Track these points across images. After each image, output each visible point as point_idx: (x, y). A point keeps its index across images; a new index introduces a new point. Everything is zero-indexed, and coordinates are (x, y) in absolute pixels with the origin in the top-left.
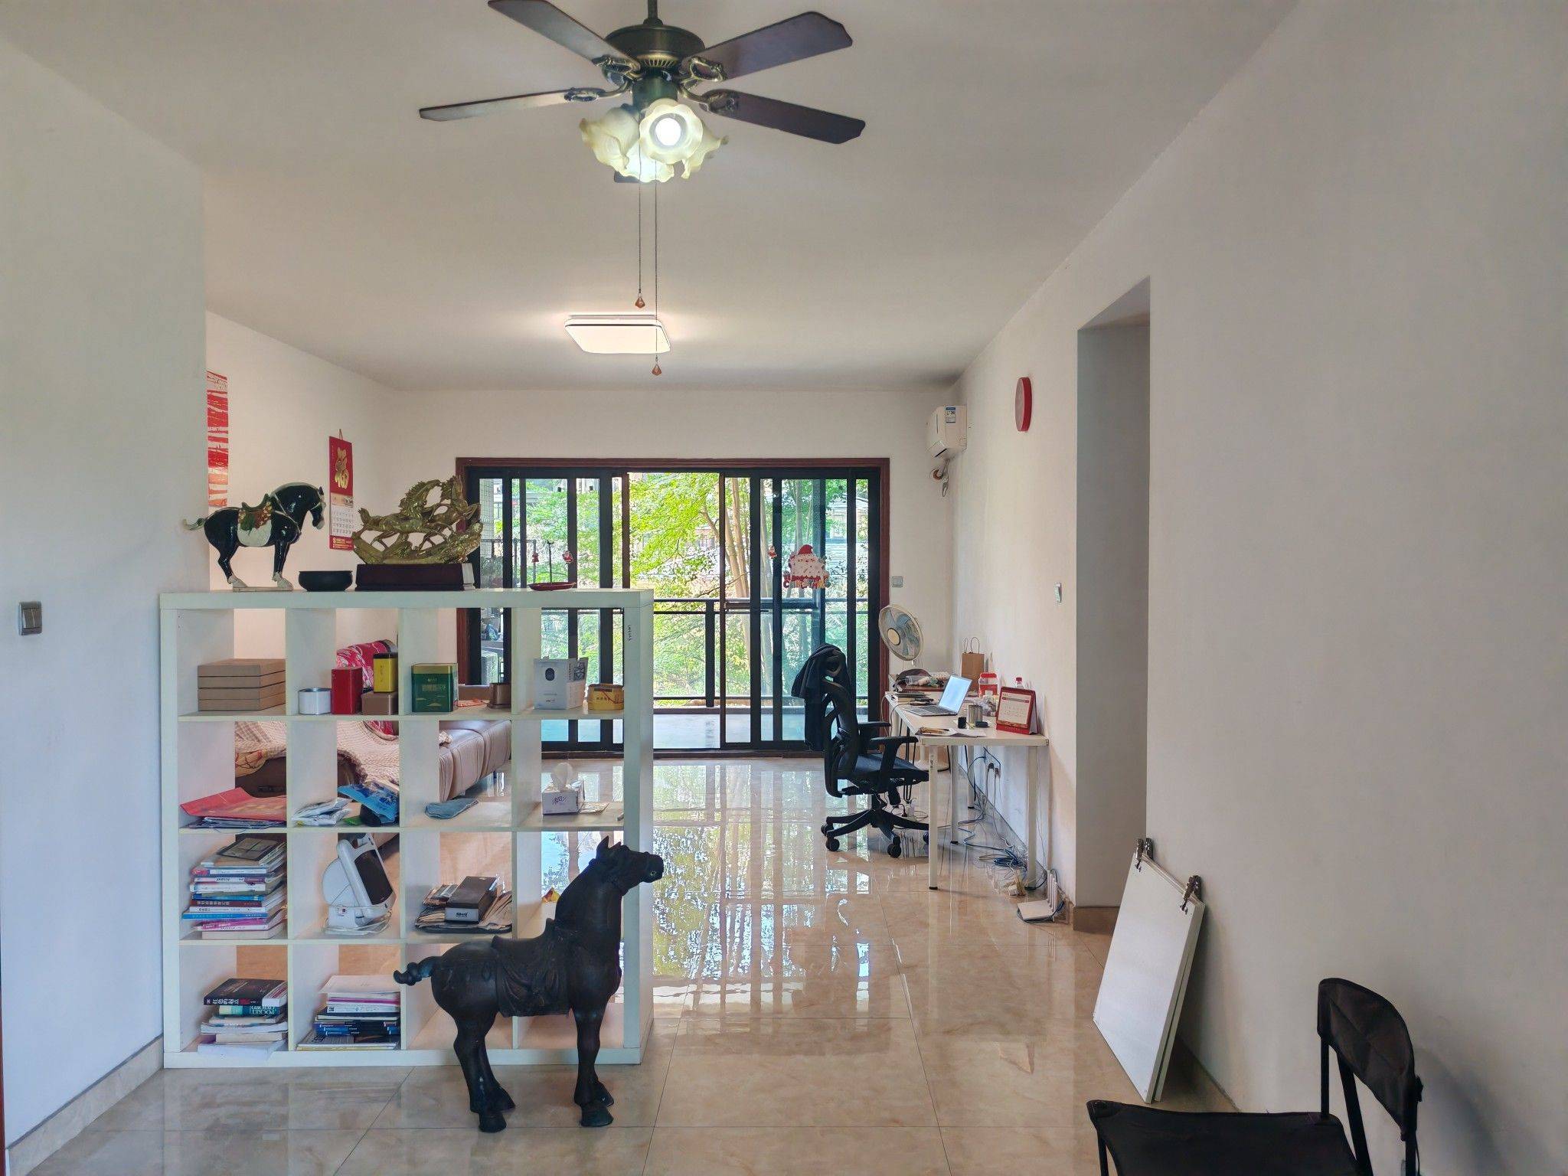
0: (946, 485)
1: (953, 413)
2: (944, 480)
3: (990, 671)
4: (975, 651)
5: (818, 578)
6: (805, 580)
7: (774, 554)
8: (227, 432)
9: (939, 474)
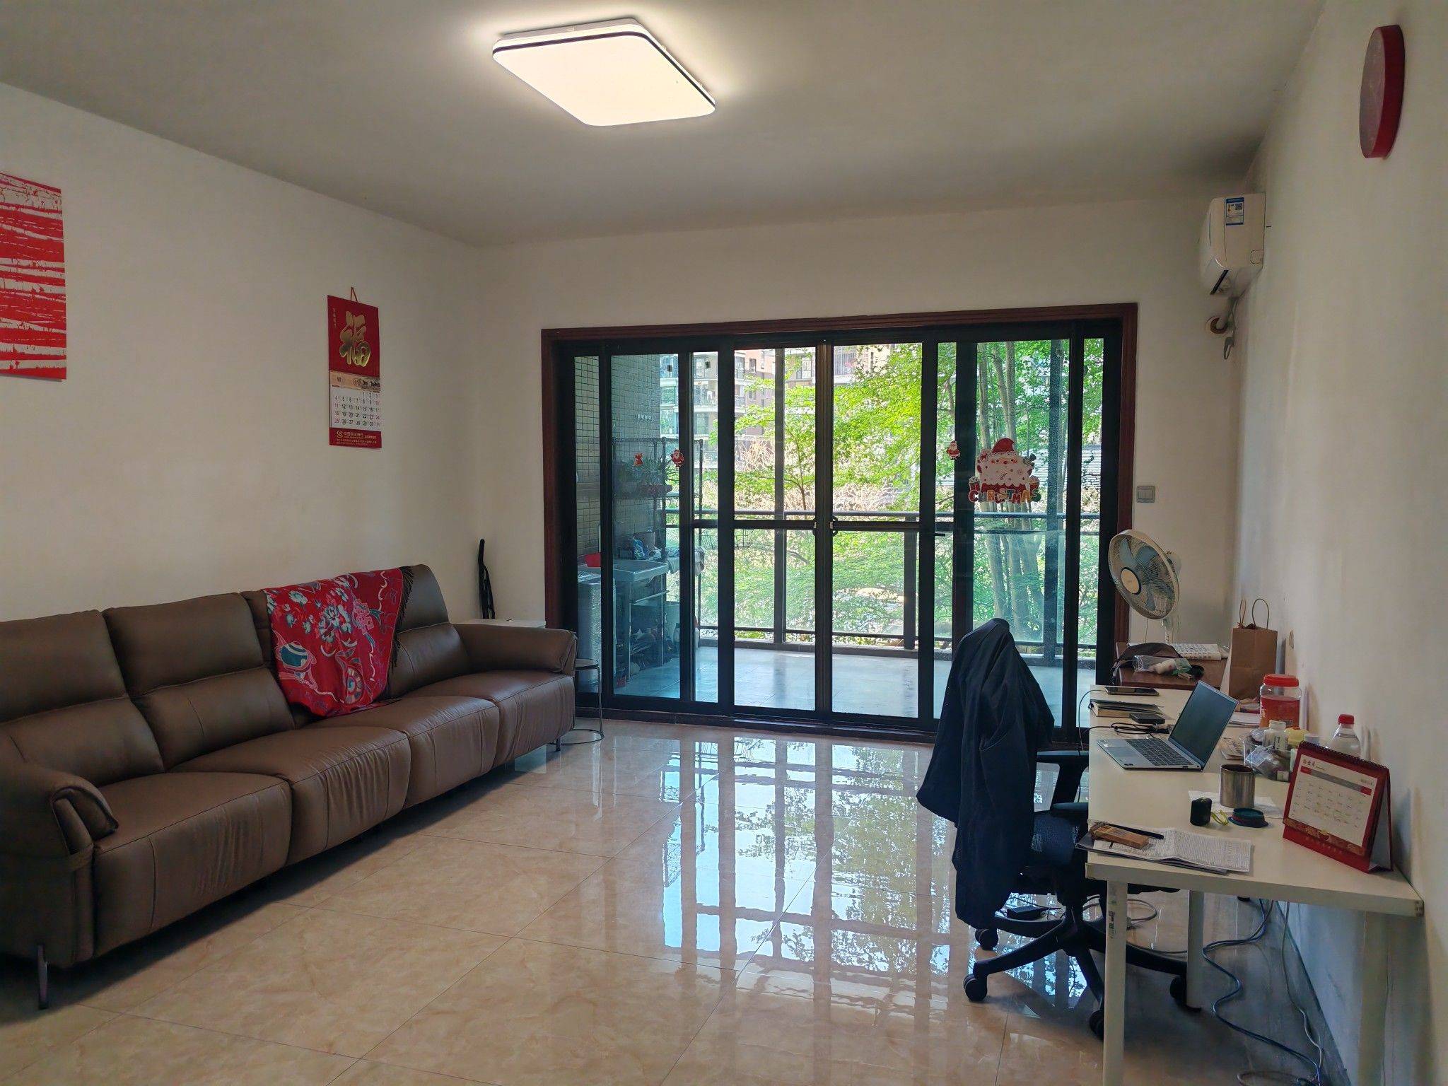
0: (1230, 342)
1: (1239, 207)
2: (1229, 334)
3: (1289, 673)
4: (1260, 624)
5: (1022, 487)
6: (1002, 491)
7: (955, 453)
8: (62, 270)
9: (1219, 325)
